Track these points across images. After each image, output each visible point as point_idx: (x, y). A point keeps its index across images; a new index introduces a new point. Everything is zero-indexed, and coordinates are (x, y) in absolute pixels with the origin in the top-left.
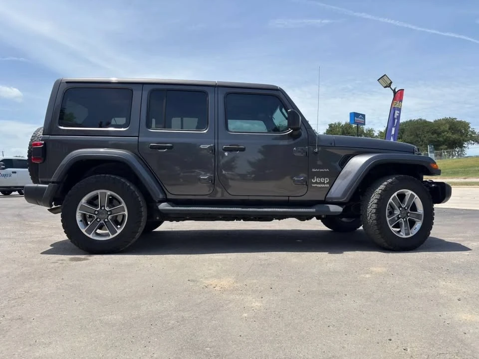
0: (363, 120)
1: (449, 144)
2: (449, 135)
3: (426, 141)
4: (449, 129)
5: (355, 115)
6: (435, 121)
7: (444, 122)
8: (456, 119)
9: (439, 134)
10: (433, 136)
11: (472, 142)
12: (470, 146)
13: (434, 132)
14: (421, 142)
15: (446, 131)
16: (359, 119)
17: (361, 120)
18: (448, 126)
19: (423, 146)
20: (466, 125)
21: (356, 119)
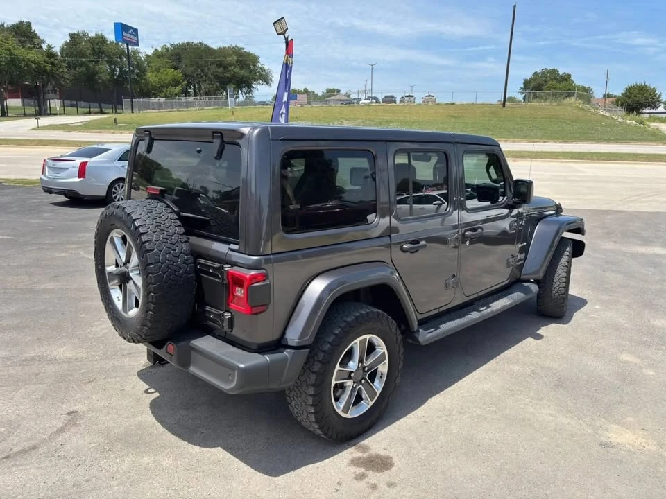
0: (136, 38)
1: (237, 81)
2: (237, 70)
3: (211, 76)
4: (237, 62)
5: (122, 29)
6: (220, 49)
7: (231, 52)
8: (243, 49)
9: (225, 67)
10: (219, 70)
11: (261, 82)
12: (258, 87)
13: (220, 65)
14: (204, 77)
15: (233, 64)
16: (129, 35)
17: (132, 37)
18: (235, 58)
19: (207, 82)
20: (254, 59)
21: (124, 34)
